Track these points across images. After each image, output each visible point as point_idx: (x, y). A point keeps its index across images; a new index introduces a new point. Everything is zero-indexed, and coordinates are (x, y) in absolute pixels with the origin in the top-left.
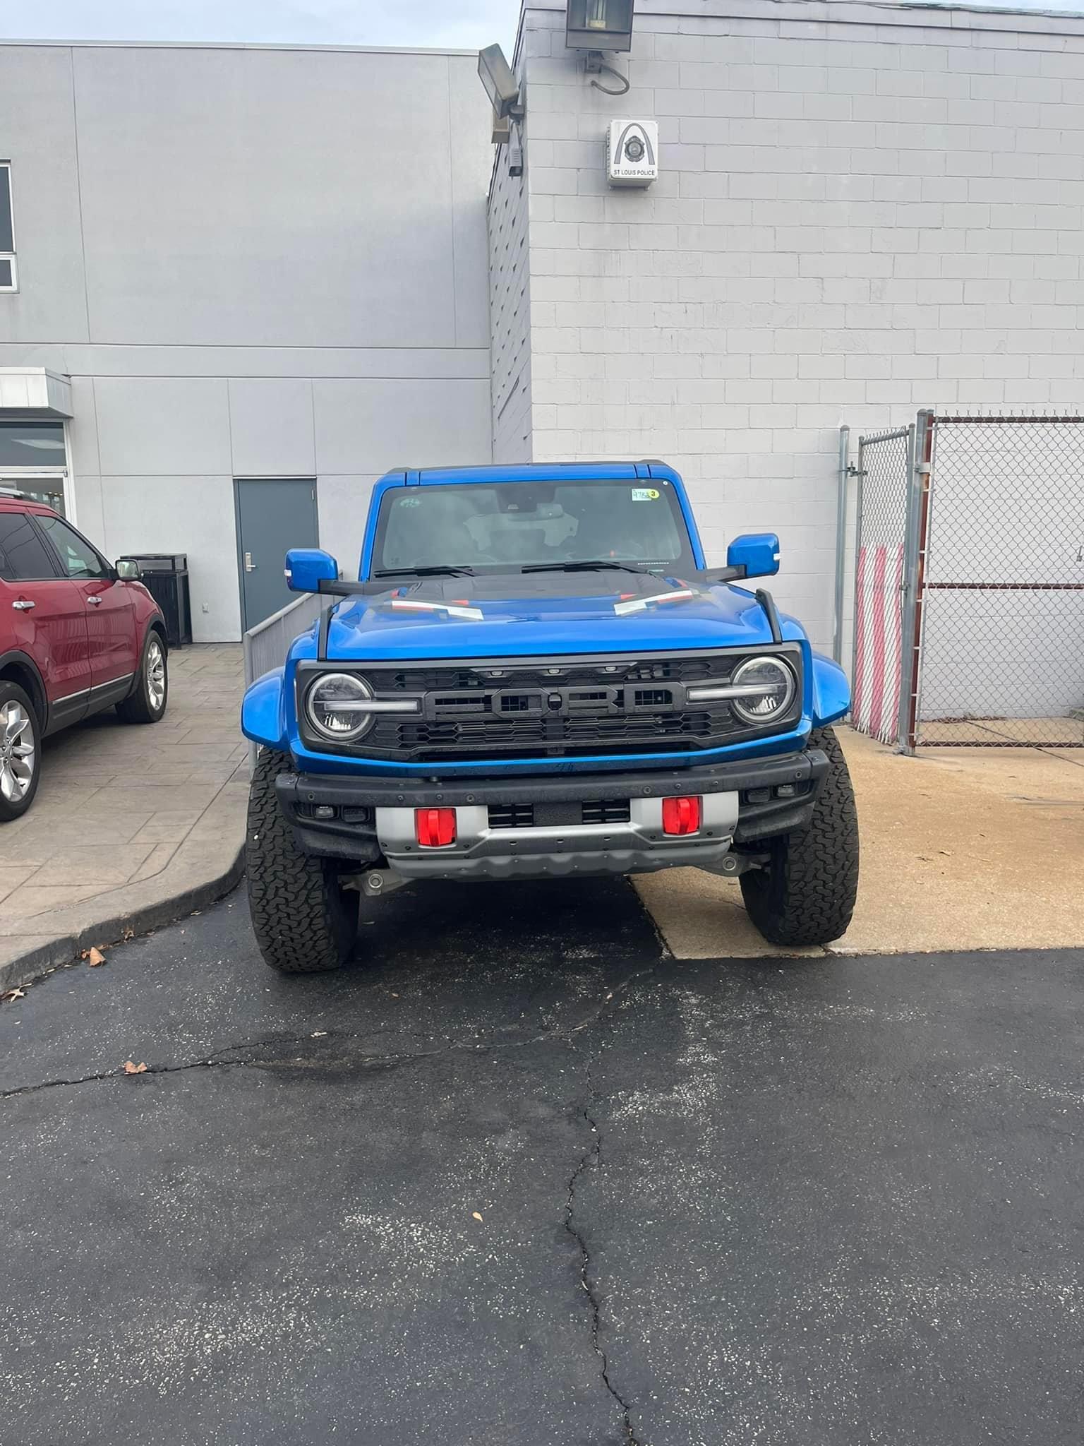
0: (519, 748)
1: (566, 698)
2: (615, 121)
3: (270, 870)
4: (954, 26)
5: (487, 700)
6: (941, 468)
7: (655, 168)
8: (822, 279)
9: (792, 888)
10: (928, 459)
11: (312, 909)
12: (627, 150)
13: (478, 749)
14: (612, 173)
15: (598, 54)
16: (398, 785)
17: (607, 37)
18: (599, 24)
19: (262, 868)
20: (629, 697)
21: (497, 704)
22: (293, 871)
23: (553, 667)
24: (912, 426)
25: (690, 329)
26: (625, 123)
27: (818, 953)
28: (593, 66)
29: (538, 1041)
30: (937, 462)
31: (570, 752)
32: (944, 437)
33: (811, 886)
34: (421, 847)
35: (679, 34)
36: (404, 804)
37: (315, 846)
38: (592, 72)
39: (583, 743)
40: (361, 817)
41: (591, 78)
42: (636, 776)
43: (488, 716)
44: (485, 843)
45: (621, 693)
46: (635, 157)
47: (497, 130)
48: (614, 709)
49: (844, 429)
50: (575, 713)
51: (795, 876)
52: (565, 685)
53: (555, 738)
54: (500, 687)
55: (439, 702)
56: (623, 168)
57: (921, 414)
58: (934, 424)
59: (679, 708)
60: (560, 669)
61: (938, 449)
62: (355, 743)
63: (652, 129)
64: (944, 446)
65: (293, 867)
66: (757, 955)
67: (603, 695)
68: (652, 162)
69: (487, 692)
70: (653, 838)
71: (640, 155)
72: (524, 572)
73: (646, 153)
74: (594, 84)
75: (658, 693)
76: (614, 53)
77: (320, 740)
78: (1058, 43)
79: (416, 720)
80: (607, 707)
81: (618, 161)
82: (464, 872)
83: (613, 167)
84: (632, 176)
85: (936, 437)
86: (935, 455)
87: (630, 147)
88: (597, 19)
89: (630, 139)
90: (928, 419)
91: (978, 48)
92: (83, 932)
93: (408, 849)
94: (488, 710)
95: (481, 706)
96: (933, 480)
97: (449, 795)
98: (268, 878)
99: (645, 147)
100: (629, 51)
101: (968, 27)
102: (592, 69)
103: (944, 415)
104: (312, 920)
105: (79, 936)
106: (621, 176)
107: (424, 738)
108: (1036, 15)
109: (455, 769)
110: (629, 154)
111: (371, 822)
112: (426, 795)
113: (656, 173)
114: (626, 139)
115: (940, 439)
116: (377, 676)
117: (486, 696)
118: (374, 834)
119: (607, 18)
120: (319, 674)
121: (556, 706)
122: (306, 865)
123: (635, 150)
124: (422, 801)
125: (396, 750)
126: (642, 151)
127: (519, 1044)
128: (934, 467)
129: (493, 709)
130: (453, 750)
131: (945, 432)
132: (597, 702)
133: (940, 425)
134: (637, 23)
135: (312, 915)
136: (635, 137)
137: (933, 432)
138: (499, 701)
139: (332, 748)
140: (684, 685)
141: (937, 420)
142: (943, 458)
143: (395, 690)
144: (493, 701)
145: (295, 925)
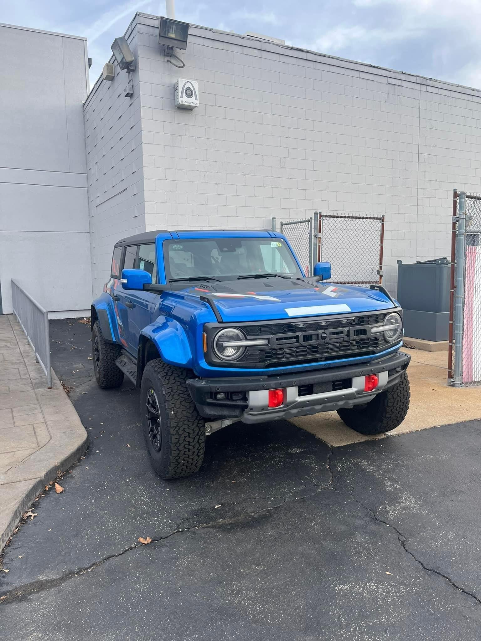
0: (310, 358)
1: (328, 334)
2: (180, 79)
3: (182, 428)
4: (307, 59)
5: (297, 337)
6: (325, 235)
7: (198, 102)
8: (263, 156)
9: (388, 410)
10: (320, 232)
11: (200, 445)
12: (186, 92)
13: (293, 360)
14: (180, 102)
15: (171, 49)
16: (260, 380)
17: (176, 42)
18: (172, 35)
19: (178, 428)
20: (352, 333)
21: (301, 339)
22: (192, 427)
23: (323, 321)
24: (311, 218)
25: (212, 172)
26: (185, 81)
27: (383, 436)
28: (168, 54)
29: (319, 491)
30: (323, 233)
31: (327, 359)
32: (326, 222)
33: (395, 408)
34: (269, 408)
35: (203, 45)
36: (265, 388)
37: (210, 413)
38: (167, 56)
39: (335, 354)
40: (241, 396)
41: (167, 58)
42: (353, 368)
43: (297, 344)
44: (297, 403)
45: (348, 331)
46: (189, 96)
47: (108, 75)
48: (346, 338)
49: (274, 218)
50: (332, 341)
51: (390, 404)
52: (328, 329)
53: (323, 353)
54: (302, 331)
55: (277, 339)
56: (184, 100)
57: (316, 214)
58: (322, 218)
59: (369, 337)
60: (326, 322)
61: (324, 228)
62: (237, 361)
63: (196, 86)
64: (326, 227)
65: (193, 425)
66: (363, 441)
67: (342, 333)
68: (196, 99)
69: (297, 334)
70: (359, 394)
71: (191, 95)
72: (239, 279)
73: (194, 95)
74: (168, 61)
75: (361, 330)
76: (179, 49)
77: (219, 361)
78: (342, 71)
79: (267, 348)
80: (343, 338)
81: (182, 97)
82: (277, 418)
83: (180, 99)
84: (188, 104)
85: (323, 222)
86: (322, 230)
87: (187, 91)
88: (172, 33)
89: (187, 88)
90: (319, 216)
91: (316, 69)
92: (45, 476)
93: (263, 410)
94: (298, 342)
95: (294, 340)
96: (322, 240)
97: (285, 382)
98: (181, 432)
99: (193, 92)
100: (186, 50)
101: (312, 60)
102: (168, 55)
103: (325, 215)
104: (199, 450)
105: (43, 478)
106: (183, 103)
107: (270, 357)
108: (335, 59)
109: (283, 370)
110: (187, 94)
111: (245, 399)
112: (275, 384)
113: (198, 104)
114: (185, 88)
115: (324, 224)
116: (248, 329)
117: (297, 335)
118: (247, 404)
119: (176, 34)
120: (220, 329)
121: (324, 338)
122: (198, 423)
123: (189, 93)
124: (274, 386)
125: (258, 363)
126: (192, 94)
127: (313, 494)
128: (322, 235)
129: (300, 342)
130: (283, 361)
131: (326, 221)
132: (340, 335)
133: (324, 218)
134: (190, 38)
135: (199, 449)
136: (189, 87)
137: (322, 221)
138: (302, 337)
139: (226, 364)
140: (370, 326)
141: (323, 216)
142: (326, 231)
143: (258, 335)
144: (300, 337)
145: (191, 455)
